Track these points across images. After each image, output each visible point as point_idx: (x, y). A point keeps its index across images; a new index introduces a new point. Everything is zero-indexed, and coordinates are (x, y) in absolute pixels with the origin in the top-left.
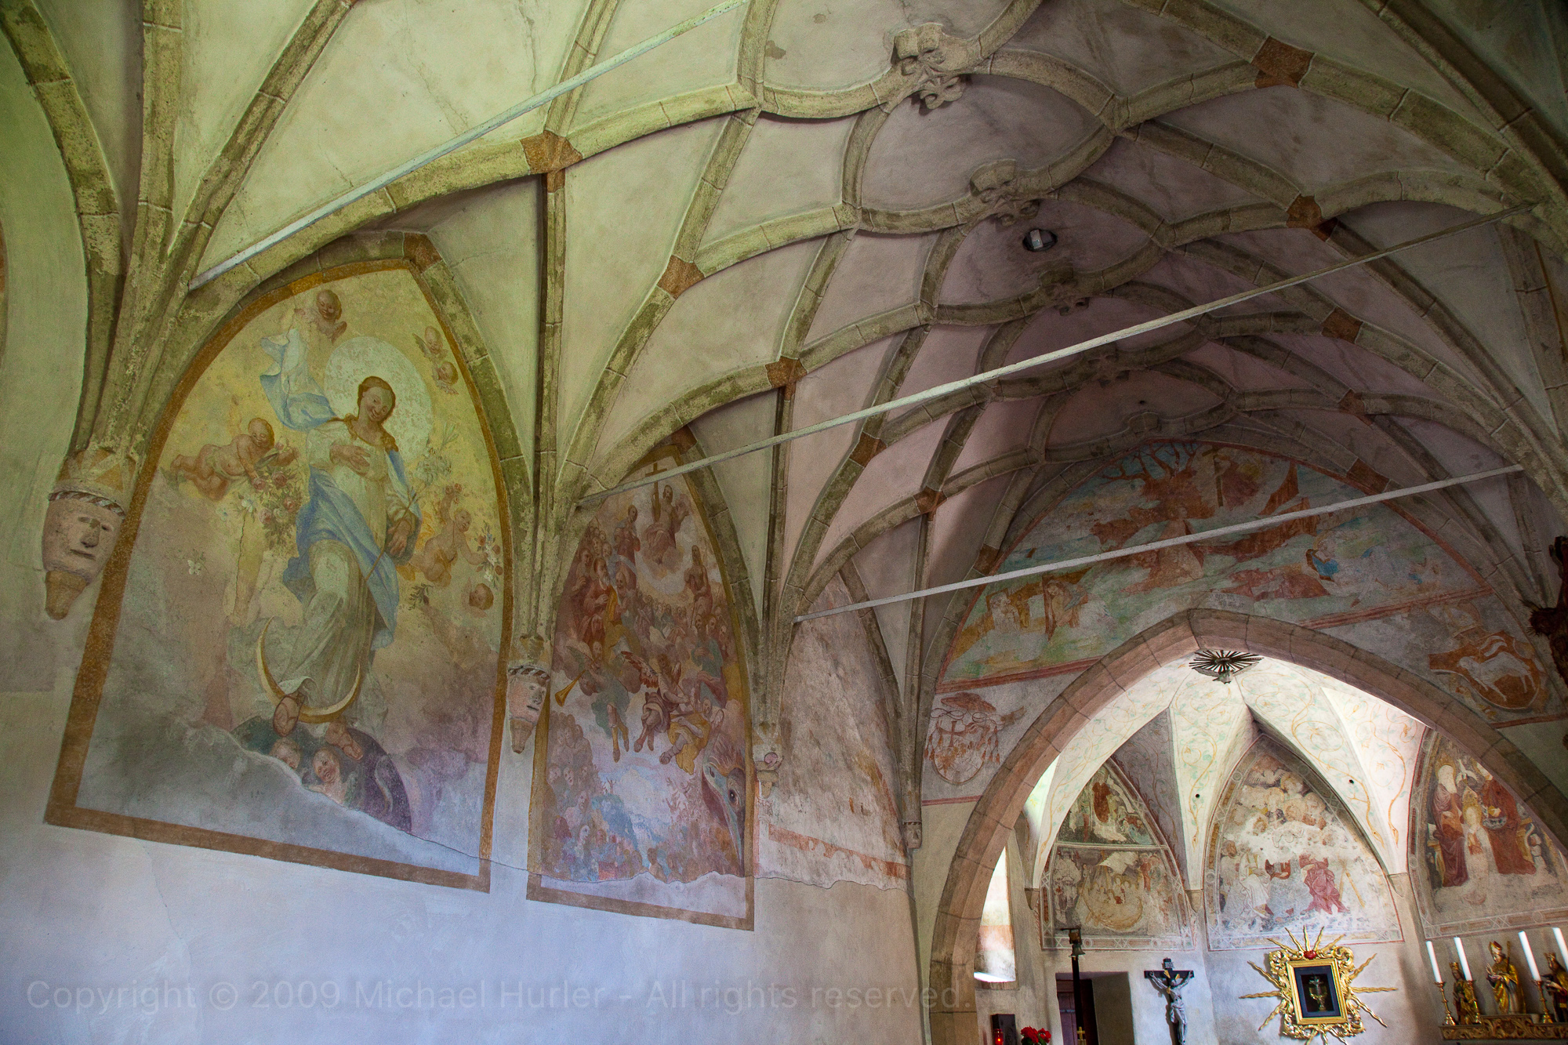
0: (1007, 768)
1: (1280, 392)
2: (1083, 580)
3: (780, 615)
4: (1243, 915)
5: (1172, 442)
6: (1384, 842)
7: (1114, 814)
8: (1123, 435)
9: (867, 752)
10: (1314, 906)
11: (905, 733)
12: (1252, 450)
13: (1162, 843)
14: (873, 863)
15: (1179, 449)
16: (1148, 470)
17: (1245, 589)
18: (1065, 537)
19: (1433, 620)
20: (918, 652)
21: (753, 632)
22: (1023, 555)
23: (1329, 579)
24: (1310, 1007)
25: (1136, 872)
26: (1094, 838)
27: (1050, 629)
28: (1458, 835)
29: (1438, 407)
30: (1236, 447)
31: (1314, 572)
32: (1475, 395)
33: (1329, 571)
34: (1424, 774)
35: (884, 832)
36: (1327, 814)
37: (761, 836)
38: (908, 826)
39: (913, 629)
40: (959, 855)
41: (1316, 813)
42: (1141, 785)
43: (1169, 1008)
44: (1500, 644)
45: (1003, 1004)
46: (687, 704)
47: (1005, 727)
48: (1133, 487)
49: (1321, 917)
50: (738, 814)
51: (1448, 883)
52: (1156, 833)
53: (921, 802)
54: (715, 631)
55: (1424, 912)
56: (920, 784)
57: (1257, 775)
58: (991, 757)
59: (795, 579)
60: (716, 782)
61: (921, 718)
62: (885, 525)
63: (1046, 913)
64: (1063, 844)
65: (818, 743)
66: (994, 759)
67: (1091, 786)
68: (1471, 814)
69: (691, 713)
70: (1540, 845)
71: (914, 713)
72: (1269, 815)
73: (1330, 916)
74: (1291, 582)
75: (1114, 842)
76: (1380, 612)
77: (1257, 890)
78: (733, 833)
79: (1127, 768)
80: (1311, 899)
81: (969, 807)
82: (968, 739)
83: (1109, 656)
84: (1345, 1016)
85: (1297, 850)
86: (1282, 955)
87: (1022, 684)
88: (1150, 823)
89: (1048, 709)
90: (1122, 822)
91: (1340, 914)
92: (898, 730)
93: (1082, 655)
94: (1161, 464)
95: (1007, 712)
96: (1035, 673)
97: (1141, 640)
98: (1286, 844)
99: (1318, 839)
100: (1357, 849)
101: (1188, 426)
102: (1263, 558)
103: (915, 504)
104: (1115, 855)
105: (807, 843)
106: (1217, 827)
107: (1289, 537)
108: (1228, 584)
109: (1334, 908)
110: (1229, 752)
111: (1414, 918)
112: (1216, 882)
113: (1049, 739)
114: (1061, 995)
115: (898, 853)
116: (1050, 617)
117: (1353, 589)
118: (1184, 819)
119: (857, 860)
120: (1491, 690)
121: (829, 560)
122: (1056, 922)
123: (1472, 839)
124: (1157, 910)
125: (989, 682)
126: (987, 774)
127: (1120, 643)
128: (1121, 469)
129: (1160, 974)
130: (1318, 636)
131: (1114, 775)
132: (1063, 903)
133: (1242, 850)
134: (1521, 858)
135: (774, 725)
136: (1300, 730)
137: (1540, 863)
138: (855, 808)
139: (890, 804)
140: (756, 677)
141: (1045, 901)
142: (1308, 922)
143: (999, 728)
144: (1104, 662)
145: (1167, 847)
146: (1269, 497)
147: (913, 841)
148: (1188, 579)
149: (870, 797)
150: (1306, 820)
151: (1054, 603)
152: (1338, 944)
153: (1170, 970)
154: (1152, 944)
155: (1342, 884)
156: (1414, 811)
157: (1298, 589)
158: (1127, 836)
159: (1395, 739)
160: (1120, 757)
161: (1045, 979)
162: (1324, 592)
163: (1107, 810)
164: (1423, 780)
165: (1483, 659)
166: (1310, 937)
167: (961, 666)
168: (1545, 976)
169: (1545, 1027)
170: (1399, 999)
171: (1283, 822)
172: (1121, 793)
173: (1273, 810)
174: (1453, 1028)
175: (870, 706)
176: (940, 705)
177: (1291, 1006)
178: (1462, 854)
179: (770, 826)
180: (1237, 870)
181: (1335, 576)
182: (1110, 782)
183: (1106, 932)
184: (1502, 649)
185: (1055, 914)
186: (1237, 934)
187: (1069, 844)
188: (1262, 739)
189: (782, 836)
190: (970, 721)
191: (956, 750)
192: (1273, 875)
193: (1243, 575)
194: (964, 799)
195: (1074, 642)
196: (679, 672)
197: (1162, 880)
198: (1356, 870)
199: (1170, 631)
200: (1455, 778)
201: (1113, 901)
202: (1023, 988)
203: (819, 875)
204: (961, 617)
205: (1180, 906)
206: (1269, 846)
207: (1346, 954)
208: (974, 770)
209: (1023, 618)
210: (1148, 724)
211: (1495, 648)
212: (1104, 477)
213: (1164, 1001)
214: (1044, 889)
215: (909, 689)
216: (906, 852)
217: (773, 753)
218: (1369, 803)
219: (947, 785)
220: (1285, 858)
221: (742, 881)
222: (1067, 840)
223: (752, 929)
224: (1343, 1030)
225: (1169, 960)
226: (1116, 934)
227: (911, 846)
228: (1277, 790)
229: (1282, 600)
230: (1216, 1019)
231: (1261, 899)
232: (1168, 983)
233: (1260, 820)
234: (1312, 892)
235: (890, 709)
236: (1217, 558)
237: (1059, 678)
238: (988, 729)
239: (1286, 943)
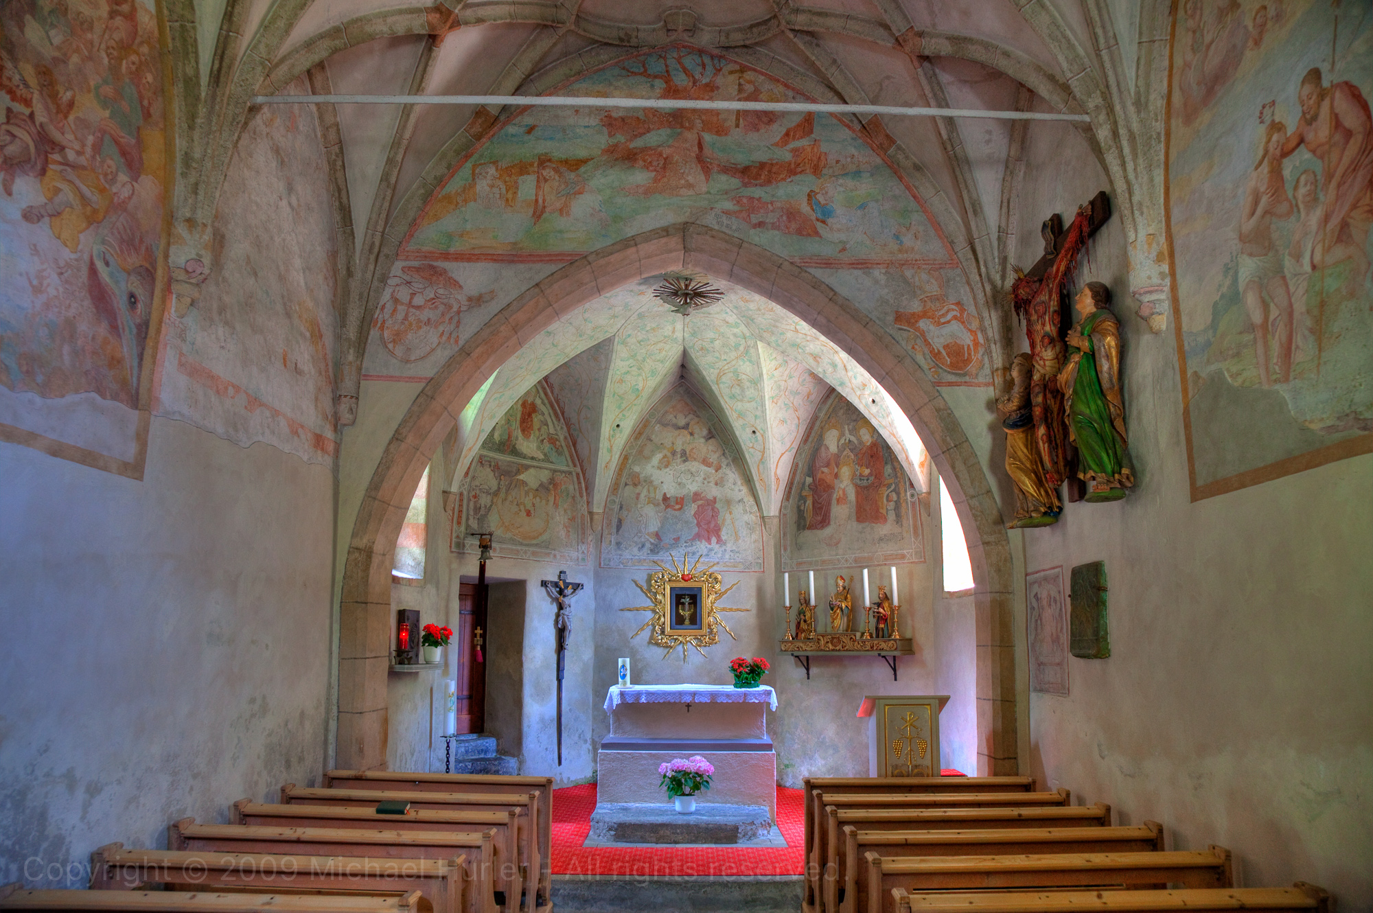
0: (465, 352)
1: (836, 16)
2: (582, 169)
3: (232, 87)
4: (635, 539)
5: (701, 52)
6: (767, 488)
7: (537, 432)
8: (654, 30)
9: (310, 304)
10: (698, 537)
11: (354, 296)
12: (778, 81)
13: (575, 466)
14: (300, 430)
15: (707, 60)
16: (672, 73)
17: (744, 214)
18: (571, 121)
19: (905, 281)
20: (386, 205)
21: (191, 97)
22: (522, 130)
23: (824, 222)
24: (678, 621)
25: (548, 489)
26: (514, 452)
27: (538, 213)
28: (829, 488)
29: (1006, 54)
30: (762, 74)
31: (811, 212)
32: (1065, 37)
33: (825, 216)
34: (813, 434)
35: (317, 399)
36: (723, 460)
37: (167, 364)
38: (343, 399)
39: (385, 178)
40: (397, 437)
41: (714, 458)
42: (566, 409)
43: (558, 615)
44: (955, 313)
45: (409, 600)
46: (79, 153)
47: (470, 308)
48: (652, 86)
49: (702, 546)
50: (139, 327)
51: (811, 527)
52: (571, 456)
53: (361, 375)
54: (137, 75)
55: (785, 550)
56: (363, 354)
57: (670, 417)
58: (449, 338)
59: (262, 47)
60: (111, 275)
61: (376, 283)
62: (385, 29)
63: (460, 517)
64: (485, 453)
65: (256, 274)
66: (452, 341)
67: (520, 402)
68: (845, 472)
69: (84, 168)
70: (896, 502)
71: (369, 275)
72: (674, 453)
73: (709, 546)
74: (788, 217)
75: (533, 458)
76: (862, 264)
77: (651, 518)
78: (127, 349)
79: (556, 391)
80: (696, 530)
81: (418, 387)
82: (426, 314)
83: (597, 253)
84: (705, 630)
85: (693, 487)
86: (663, 577)
87: (497, 265)
88: (568, 447)
89: (521, 296)
90: (543, 440)
91: (718, 546)
92: (347, 292)
93: (568, 247)
94: (685, 70)
95: (475, 293)
96: (513, 257)
97: (632, 242)
98: (684, 481)
99: (711, 479)
100: (741, 491)
101: (723, 38)
102: (768, 189)
103: (424, 18)
104: (532, 471)
105: (226, 388)
106: (626, 458)
107: (795, 174)
108: (729, 205)
109: (714, 540)
110: (655, 390)
111: (776, 554)
112: (616, 507)
113: (515, 329)
114: (462, 597)
115: (328, 426)
116: (540, 201)
117: (843, 237)
118: (601, 445)
119: (283, 423)
120: (939, 352)
121: (309, 44)
122: (468, 526)
123: (841, 492)
124: (561, 526)
125: (460, 257)
126: (442, 356)
127: (610, 242)
128: (644, 66)
129: (556, 585)
130: (803, 274)
131: (543, 395)
132: (477, 509)
133: (645, 481)
134: (877, 511)
135: (205, 225)
136: (724, 379)
137: (891, 516)
138: (288, 363)
139: (327, 371)
140: (187, 159)
141: (461, 506)
142: (689, 549)
143: (464, 308)
144: (590, 258)
145: (578, 469)
146: (784, 131)
147: (346, 417)
148: (691, 192)
149: (306, 356)
150: (705, 462)
151: (547, 187)
152: (711, 570)
153: (564, 581)
154: (552, 556)
155: (724, 520)
156: (797, 465)
157: (794, 226)
158: (545, 455)
159: (798, 401)
160: (551, 380)
161: (450, 580)
162: (817, 233)
163: (531, 428)
164: (810, 439)
165: (939, 324)
166: (689, 562)
167: (430, 235)
168: (874, 604)
169: (864, 642)
170: (750, 619)
171: (685, 461)
172: (546, 413)
173: (679, 450)
174: (790, 642)
175: (320, 254)
176: (399, 273)
177: (662, 619)
178: (829, 504)
179: (181, 354)
180: (637, 498)
181: (830, 221)
182: (538, 402)
183: (512, 541)
184: (955, 317)
185: (468, 519)
186: (627, 555)
187: (491, 454)
188: (681, 385)
189: (195, 372)
190: (432, 296)
191: (411, 324)
192: (667, 507)
193: (745, 200)
194: (411, 379)
195: (561, 232)
196: (71, 104)
197: (570, 500)
198: (738, 510)
199: (664, 240)
200: (839, 441)
201: (523, 514)
202: (429, 586)
203: (236, 430)
204: (440, 181)
205: (582, 525)
206: (668, 480)
207: (716, 579)
208: (428, 349)
209: (510, 196)
210: (590, 349)
211: (949, 317)
212: (624, 68)
213: (555, 608)
214: (461, 494)
215: (367, 247)
216: (337, 426)
217: (198, 260)
218: (763, 452)
219: (394, 361)
220: (680, 493)
221: (134, 415)
222: (490, 449)
223: (140, 478)
224: (701, 642)
225: (565, 572)
226: (521, 544)
227: (343, 421)
228: (686, 432)
229: (777, 232)
230: (595, 627)
231: (654, 526)
232: (561, 592)
233: (665, 456)
234: (698, 525)
235: (341, 265)
236: (724, 178)
237: (538, 266)
238: (450, 307)
239: (668, 566)
